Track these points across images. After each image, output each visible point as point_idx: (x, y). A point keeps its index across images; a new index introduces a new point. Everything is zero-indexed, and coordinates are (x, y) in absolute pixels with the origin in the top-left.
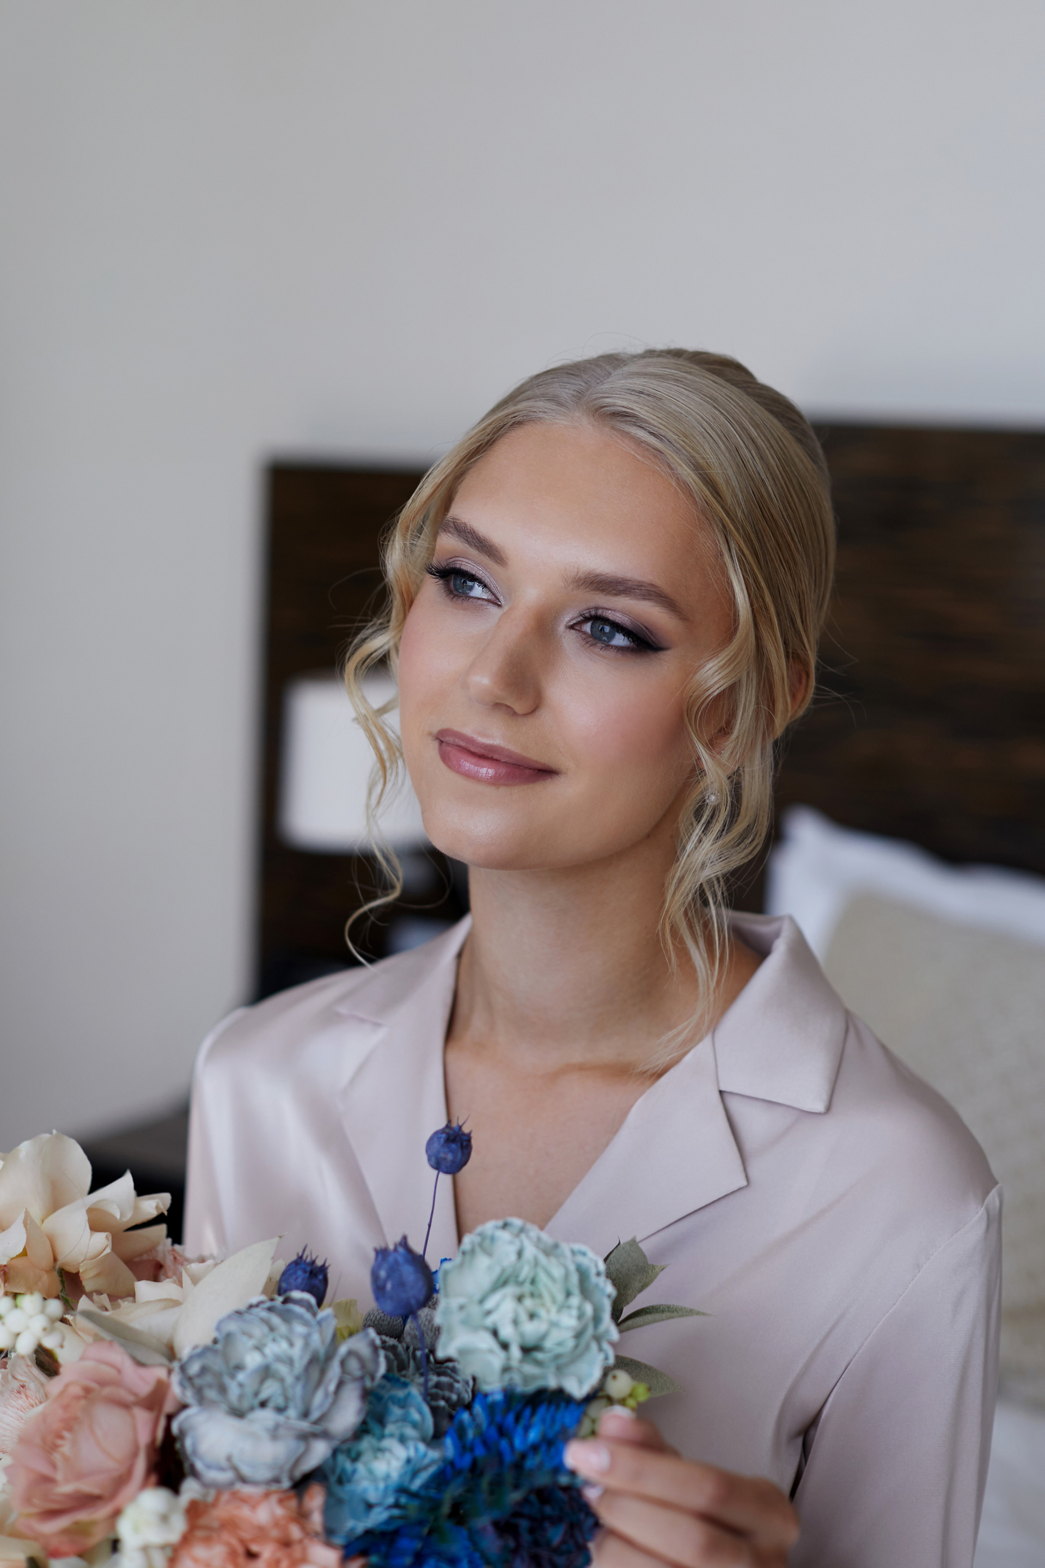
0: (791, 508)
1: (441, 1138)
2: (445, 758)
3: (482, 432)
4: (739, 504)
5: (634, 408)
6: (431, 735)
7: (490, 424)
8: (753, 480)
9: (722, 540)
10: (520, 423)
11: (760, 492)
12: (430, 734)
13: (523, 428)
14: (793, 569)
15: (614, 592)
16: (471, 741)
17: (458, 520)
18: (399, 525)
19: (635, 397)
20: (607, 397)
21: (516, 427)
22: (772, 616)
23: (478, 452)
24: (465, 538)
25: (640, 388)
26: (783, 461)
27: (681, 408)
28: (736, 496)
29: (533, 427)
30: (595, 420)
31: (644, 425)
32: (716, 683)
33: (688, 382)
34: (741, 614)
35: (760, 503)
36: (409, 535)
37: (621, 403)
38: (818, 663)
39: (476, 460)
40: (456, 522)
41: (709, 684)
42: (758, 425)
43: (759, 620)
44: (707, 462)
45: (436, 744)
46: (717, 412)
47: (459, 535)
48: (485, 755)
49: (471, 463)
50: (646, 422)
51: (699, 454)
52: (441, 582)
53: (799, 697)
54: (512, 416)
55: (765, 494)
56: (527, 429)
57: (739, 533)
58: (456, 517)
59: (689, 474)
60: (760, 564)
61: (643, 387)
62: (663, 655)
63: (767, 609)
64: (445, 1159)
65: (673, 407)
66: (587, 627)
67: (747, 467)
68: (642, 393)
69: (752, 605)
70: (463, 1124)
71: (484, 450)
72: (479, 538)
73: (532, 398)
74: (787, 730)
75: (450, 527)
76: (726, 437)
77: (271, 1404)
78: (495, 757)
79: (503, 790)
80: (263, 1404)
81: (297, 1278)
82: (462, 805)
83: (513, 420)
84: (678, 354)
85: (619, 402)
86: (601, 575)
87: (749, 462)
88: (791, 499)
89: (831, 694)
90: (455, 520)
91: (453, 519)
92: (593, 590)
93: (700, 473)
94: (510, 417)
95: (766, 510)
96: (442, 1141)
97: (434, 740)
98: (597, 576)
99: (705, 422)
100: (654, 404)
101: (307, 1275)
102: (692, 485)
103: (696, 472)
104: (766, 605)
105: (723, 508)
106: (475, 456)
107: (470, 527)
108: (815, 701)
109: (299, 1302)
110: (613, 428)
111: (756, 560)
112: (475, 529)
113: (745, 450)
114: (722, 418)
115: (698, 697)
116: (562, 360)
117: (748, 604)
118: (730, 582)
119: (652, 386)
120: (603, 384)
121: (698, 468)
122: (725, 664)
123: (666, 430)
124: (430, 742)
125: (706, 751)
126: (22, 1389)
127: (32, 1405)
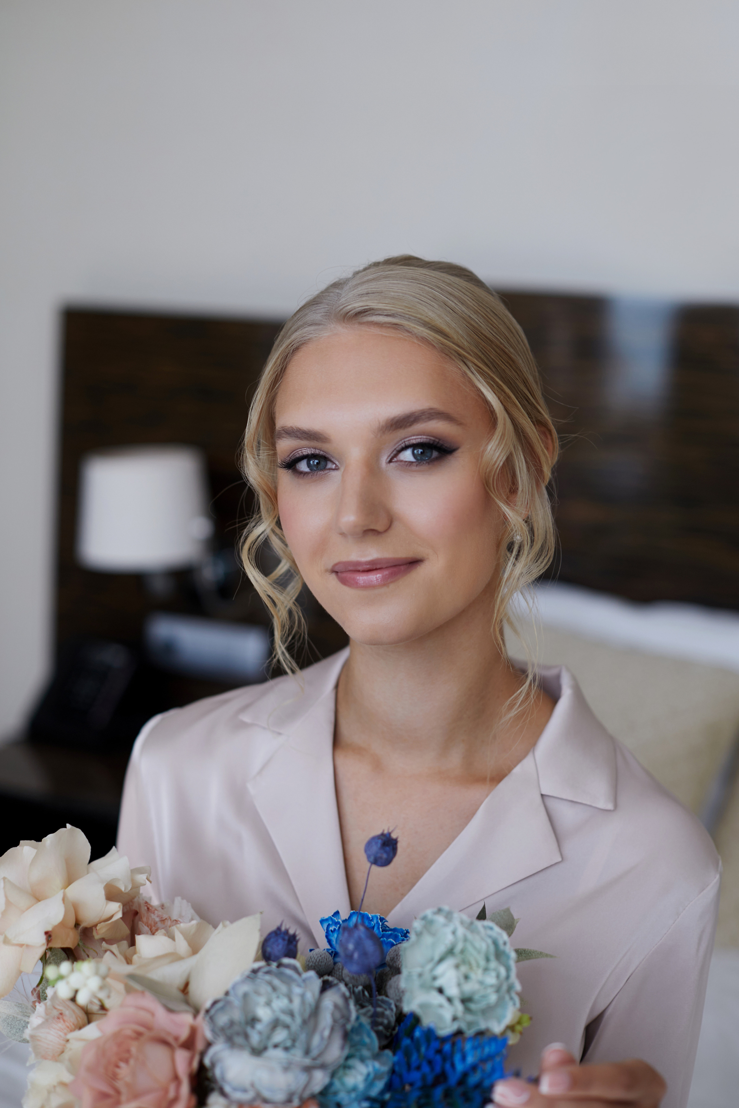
0: (494, 328)
1: (378, 842)
2: (344, 581)
3: (275, 366)
4: (463, 337)
5: (368, 304)
6: (328, 571)
7: (278, 358)
8: (463, 318)
9: (462, 365)
10: (297, 349)
11: (471, 325)
12: (326, 571)
13: (300, 351)
14: (513, 365)
15: (408, 424)
16: (358, 563)
17: (286, 427)
18: (246, 448)
19: (365, 297)
20: (347, 306)
21: (295, 353)
22: (514, 401)
23: (278, 380)
24: (296, 436)
25: (365, 291)
26: (476, 301)
27: (397, 292)
28: (458, 332)
29: (307, 347)
30: (346, 324)
31: (380, 312)
32: (498, 457)
33: (394, 275)
34: (495, 407)
35: (475, 331)
36: (255, 451)
37: (358, 305)
38: (552, 420)
39: (279, 385)
40: (285, 429)
41: (495, 459)
42: (450, 284)
43: (507, 407)
44: (430, 319)
45: (334, 576)
46: (422, 286)
47: (290, 436)
48: (372, 568)
49: (276, 389)
50: (380, 309)
51: (423, 315)
52: (290, 471)
53: (551, 448)
54: (291, 345)
55: (475, 325)
56: (304, 349)
57: (471, 355)
58: (283, 426)
59: (422, 331)
60: (492, 370)
61: (367, 290)
62: (457, 454)
63: (509, 397)
65: (392, 294)
67: (456, 312)
68: (368, 293)
69: (499, 399)
71: (281, 377)
72: (305, 432)
73: (298, 329)
74: (553, 473)
75: (282, 434)
76: (435, 299)
77: (282, 1046)
78: (378, 566)
79: (392, 586)
80: (276, 1046)
81: (278, 945)
82: (369, 608)
83: (293, 348)
84: (377, 264)
85: (356, 305)
86: (395, 418)
87: (456, 309)
88: (492, 322)
89: (570, 437)
90: (283, 428)
91: (282, 428)
92: (394, 430)
93: (429, 327)
94: (289, 347)
95: (480, 334)
96: (379, 845)
97: (331, 574)
98: (393, 419)
99: (417, 295)
100: (380, 297)
102: (428, 337)
103: (426, 327)
104: (507, 395)
105: (454, 343)
106: (276, 384)
107: (296, 427)
108: (562, 447)
109: (288, 966)
110: (361, 323)
111: (489, 369)
112: (300, 427)
113: (450, 302)
114: (426, 288)
115: (490, 472)
116: (305, 298)
117: (497, 399)
118: (478, 389)
119: (372, 287)
120: (340, 300)
121: (426, 324)
122: (499, 443)
123: (395, 309)
124: (329, 576)
125: (507, 507)
126: (60, 1016)
127: (68, 1027)
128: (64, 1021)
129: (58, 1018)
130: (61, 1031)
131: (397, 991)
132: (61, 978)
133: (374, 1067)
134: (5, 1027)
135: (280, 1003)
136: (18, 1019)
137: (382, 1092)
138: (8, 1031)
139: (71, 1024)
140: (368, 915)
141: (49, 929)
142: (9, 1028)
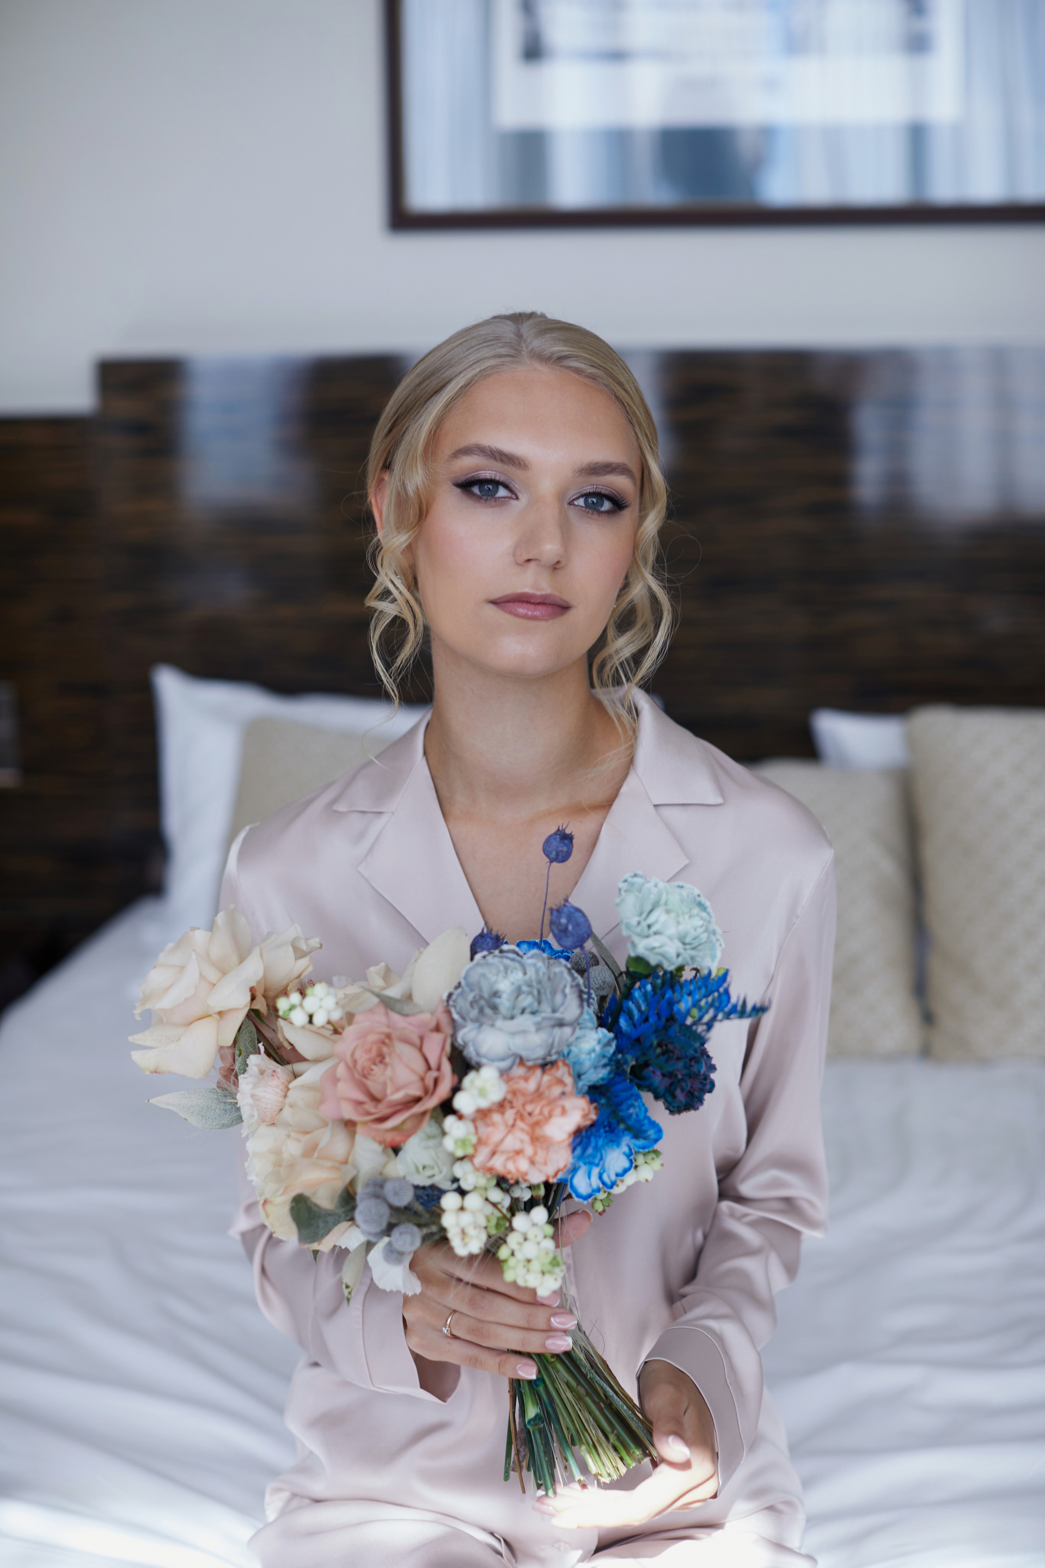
1: (556, 838)
12: (485, 601)
17: (481, 444)
24: (487, 456)
40: (480, 446)
45: (492, 604)
47: (482, 455)
58: (476, 443)
62: (624, 512)
64: (562, 851)
66: (581, 502)
70: (566, 828)
72: (503, 454)
77: (528, 1011)
80: (523, 1012)
81: (488, 944)
92: (589, 475)
96: (558, 839)
98: (596, 464)
101: (494, 940)
107: (495, 448)
109: (509, 951)
112: (500, 448)
124: (485, 606)
126: (274, 1073)
127: (283, 1084)
128: (278, 1078)
129: (273, 1076)
130: (277, 1088)
131: (595, 980)
132: (292, 1008)
133: (603, 1032)
134: (200, 1120)
135: (517, 976)
136: (212, 1109)
137: (614, 1054)
138: (204, 1123)
139: (286, 1081)
140: (535, 941)
141: (254, 984)
142: (204, 1120)
